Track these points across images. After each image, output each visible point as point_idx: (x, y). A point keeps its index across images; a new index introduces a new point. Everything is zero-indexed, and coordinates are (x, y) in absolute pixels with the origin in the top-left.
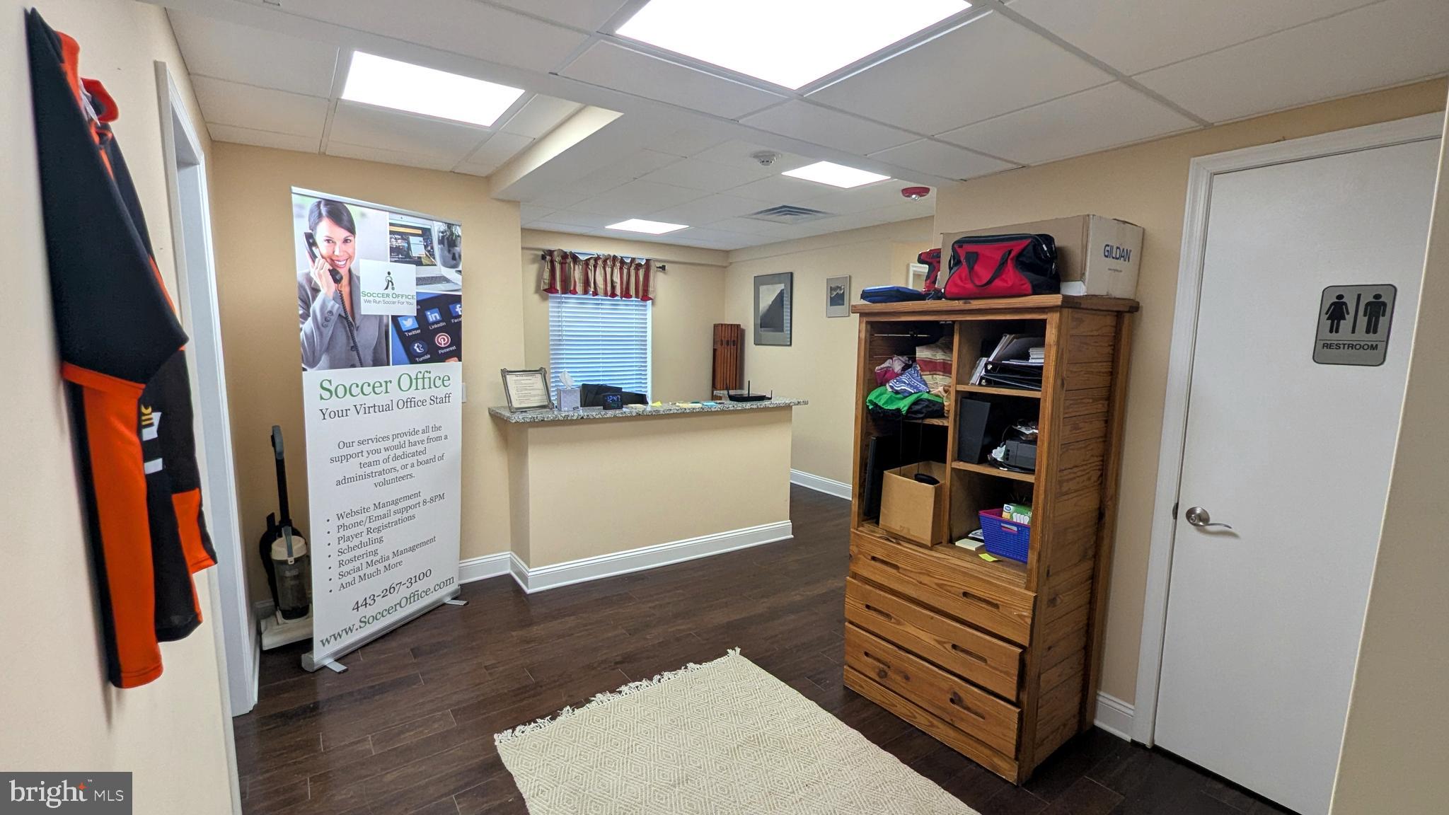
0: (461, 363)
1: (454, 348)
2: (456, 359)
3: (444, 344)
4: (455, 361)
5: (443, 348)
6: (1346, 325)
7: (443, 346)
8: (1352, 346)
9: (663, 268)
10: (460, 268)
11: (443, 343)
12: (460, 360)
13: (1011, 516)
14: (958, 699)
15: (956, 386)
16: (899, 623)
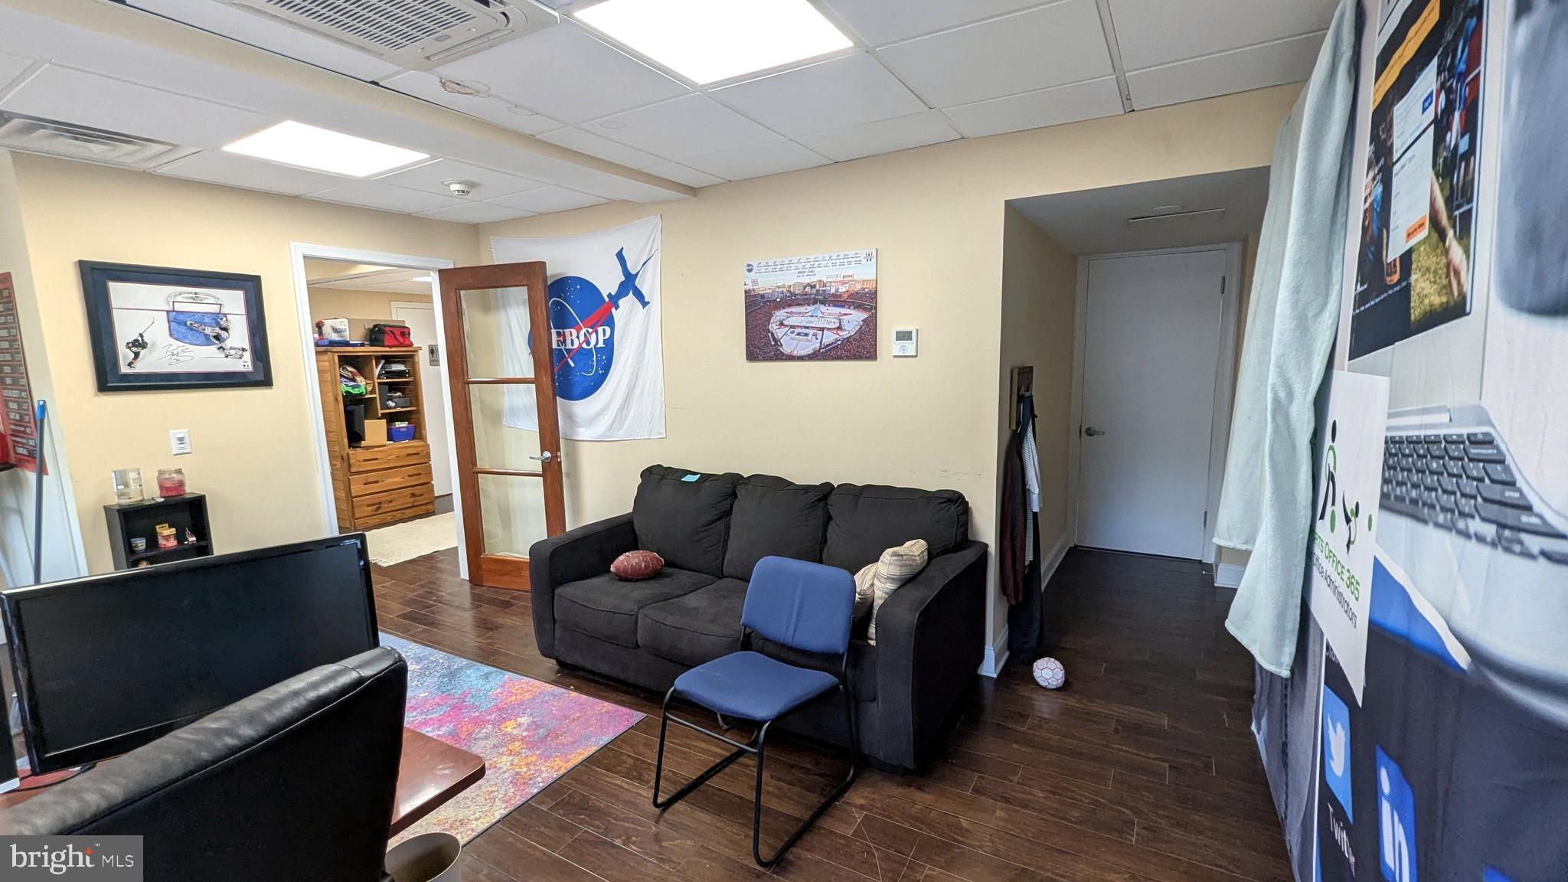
6: (434, 355)
13: (400, 425)
14: (413, 495)
15: (377, 381)
16: (383, 481)
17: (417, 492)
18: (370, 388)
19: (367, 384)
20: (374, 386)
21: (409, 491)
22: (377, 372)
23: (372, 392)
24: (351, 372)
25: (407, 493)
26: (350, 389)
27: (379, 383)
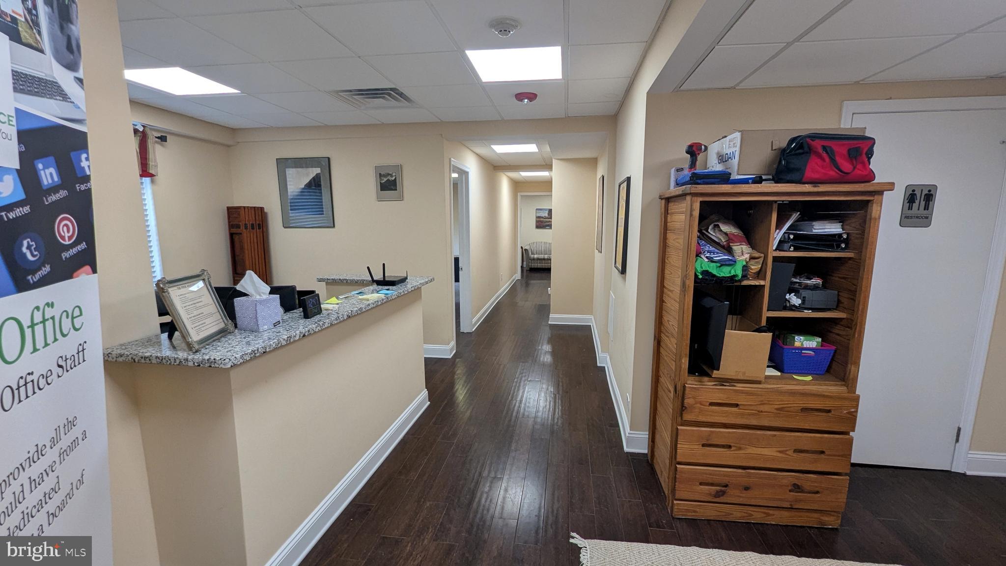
0: (96, 275)
1: (83, 246)
2: (87, 268)
3: (70, 238)
4: (88, 274)
5: (68, 248)
6: (915, 205)
7: (67, 243)
8: (918, 217)
9: (163, 139)
10: (80, 74)
11: (67, 235)
12: (94, 271)
13: (802, 344)
14: (797, 488)
15: (772, 253)
16: (740, 449)
17: (807, 486)
18: (755, 267)
19: (752, 258)
20: (764, 263)
21: (789, 478)
22: (777, 236)
23: (760, 274)
24: (726, 234)
25: (785, 482)
26: (713, 269)
27: (775, 259)
